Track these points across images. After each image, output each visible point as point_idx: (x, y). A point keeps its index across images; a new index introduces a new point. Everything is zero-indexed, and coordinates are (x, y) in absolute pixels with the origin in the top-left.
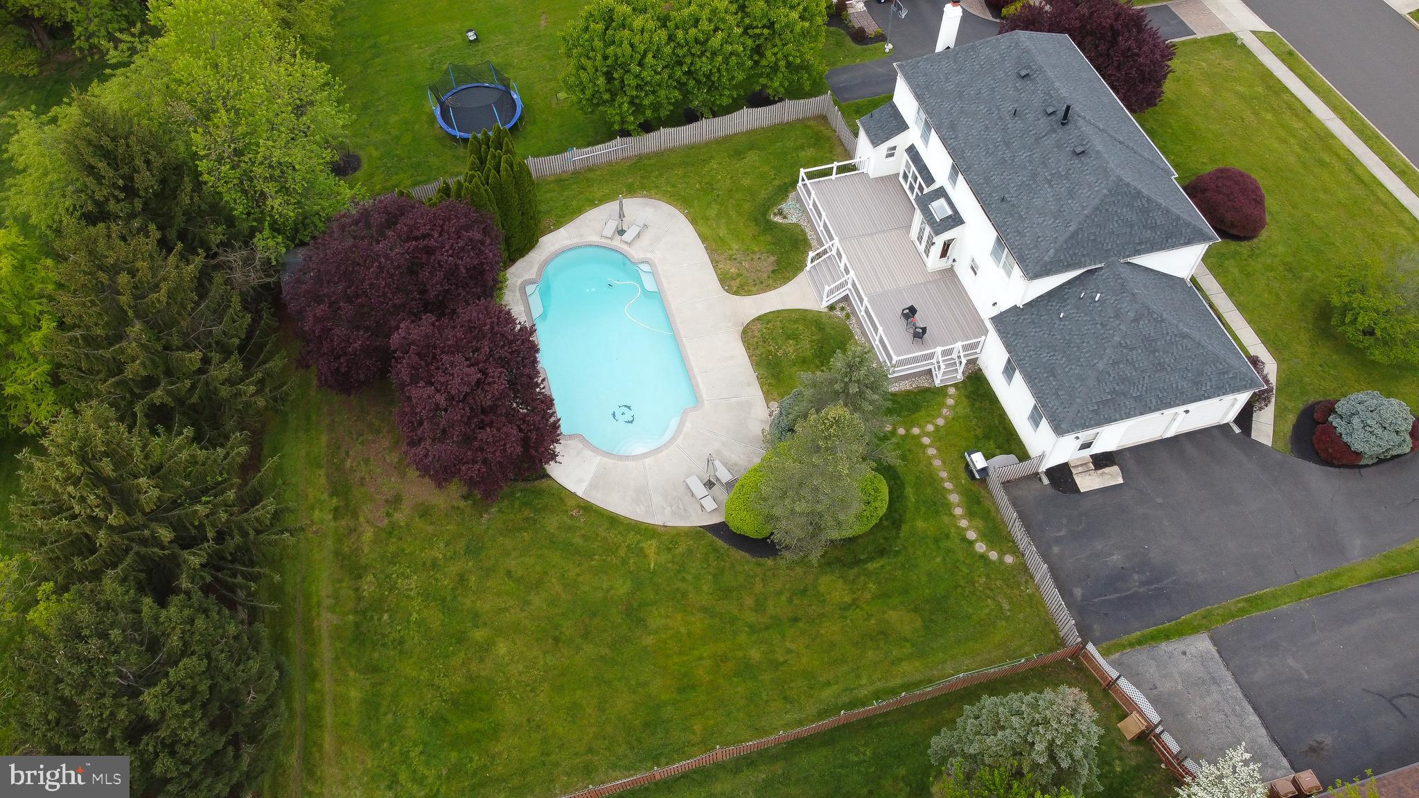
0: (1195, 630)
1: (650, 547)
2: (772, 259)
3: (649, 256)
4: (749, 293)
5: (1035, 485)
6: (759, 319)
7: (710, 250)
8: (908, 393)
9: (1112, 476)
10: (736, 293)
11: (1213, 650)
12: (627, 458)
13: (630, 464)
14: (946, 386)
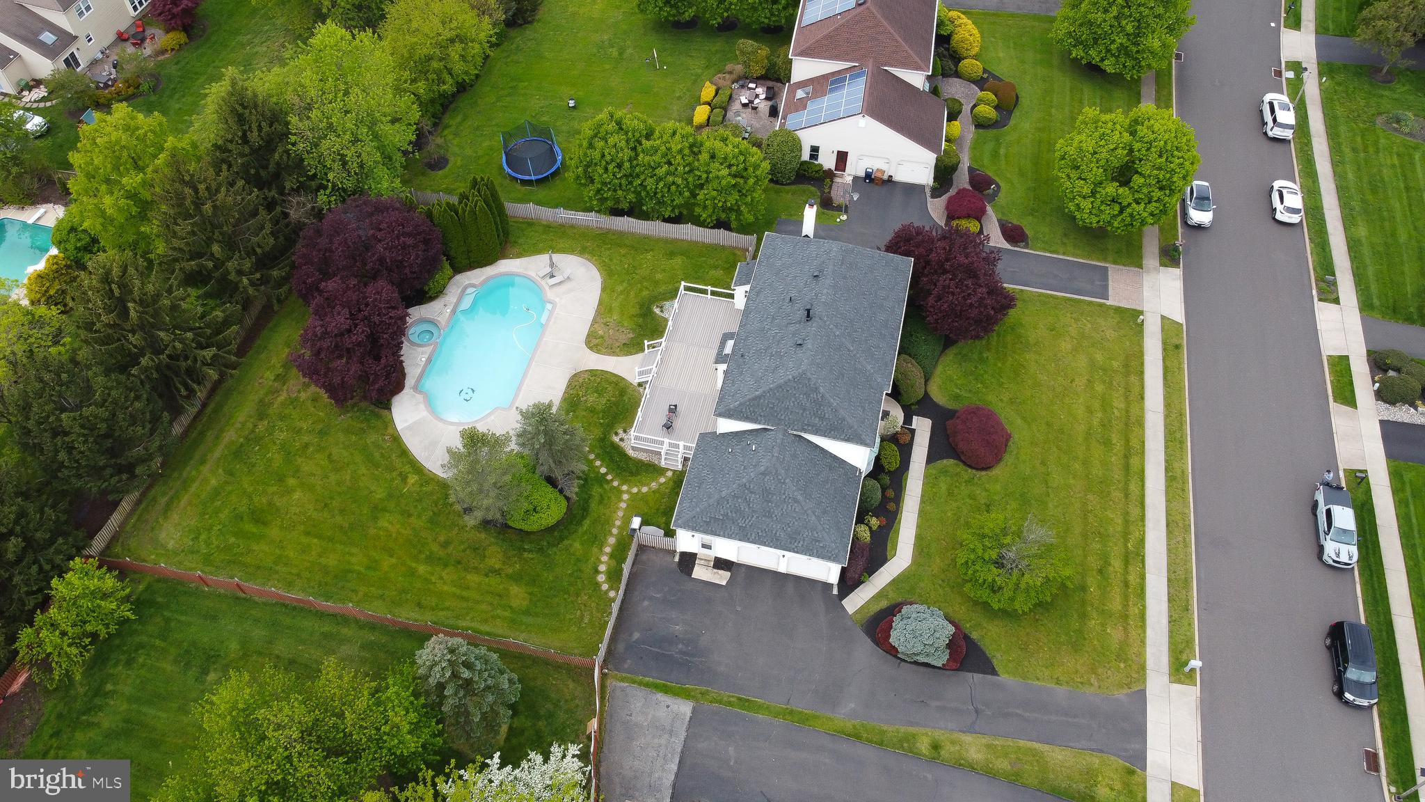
0: (687, 695)
1: (413, 479)
2: (631, 335)
3: (557, 300)
4: (598, 352)
5: (668, 558)
6: (591, 371)
7: (599, 313)
8: (641, 461)
9: (722, 577)
10: (591, 348)
11: (689, 714)
12: (441, 420)
13: (440, 425)
14: (668, 469)
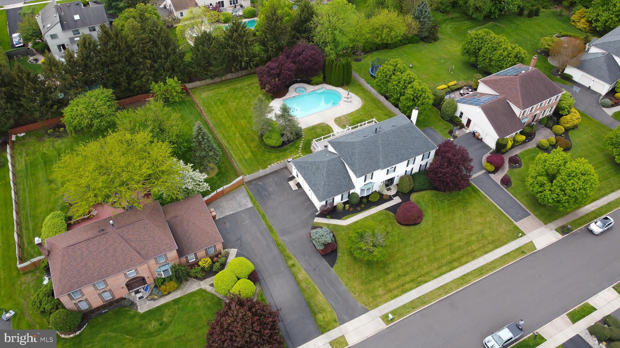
0: (254, 203)
3: (342, 104)
4: (336, 122)
5: (289, 175)
6: (328, 125)
7: (348, 115)
9: (295, 188)
11: (249, 207)
